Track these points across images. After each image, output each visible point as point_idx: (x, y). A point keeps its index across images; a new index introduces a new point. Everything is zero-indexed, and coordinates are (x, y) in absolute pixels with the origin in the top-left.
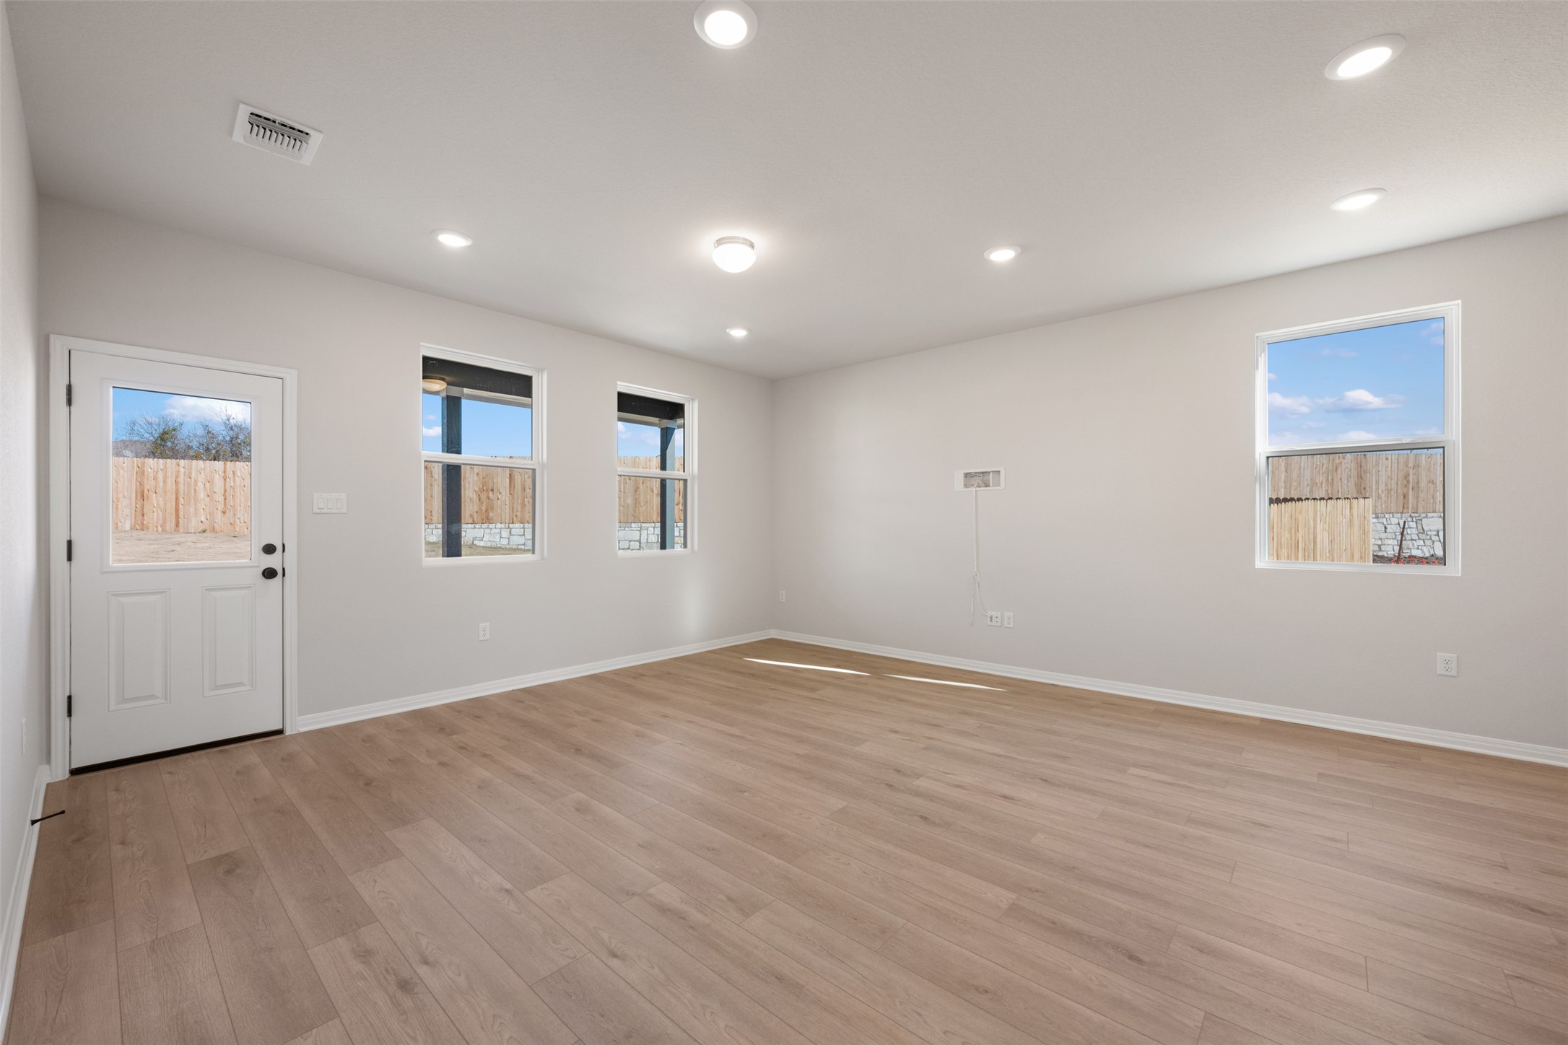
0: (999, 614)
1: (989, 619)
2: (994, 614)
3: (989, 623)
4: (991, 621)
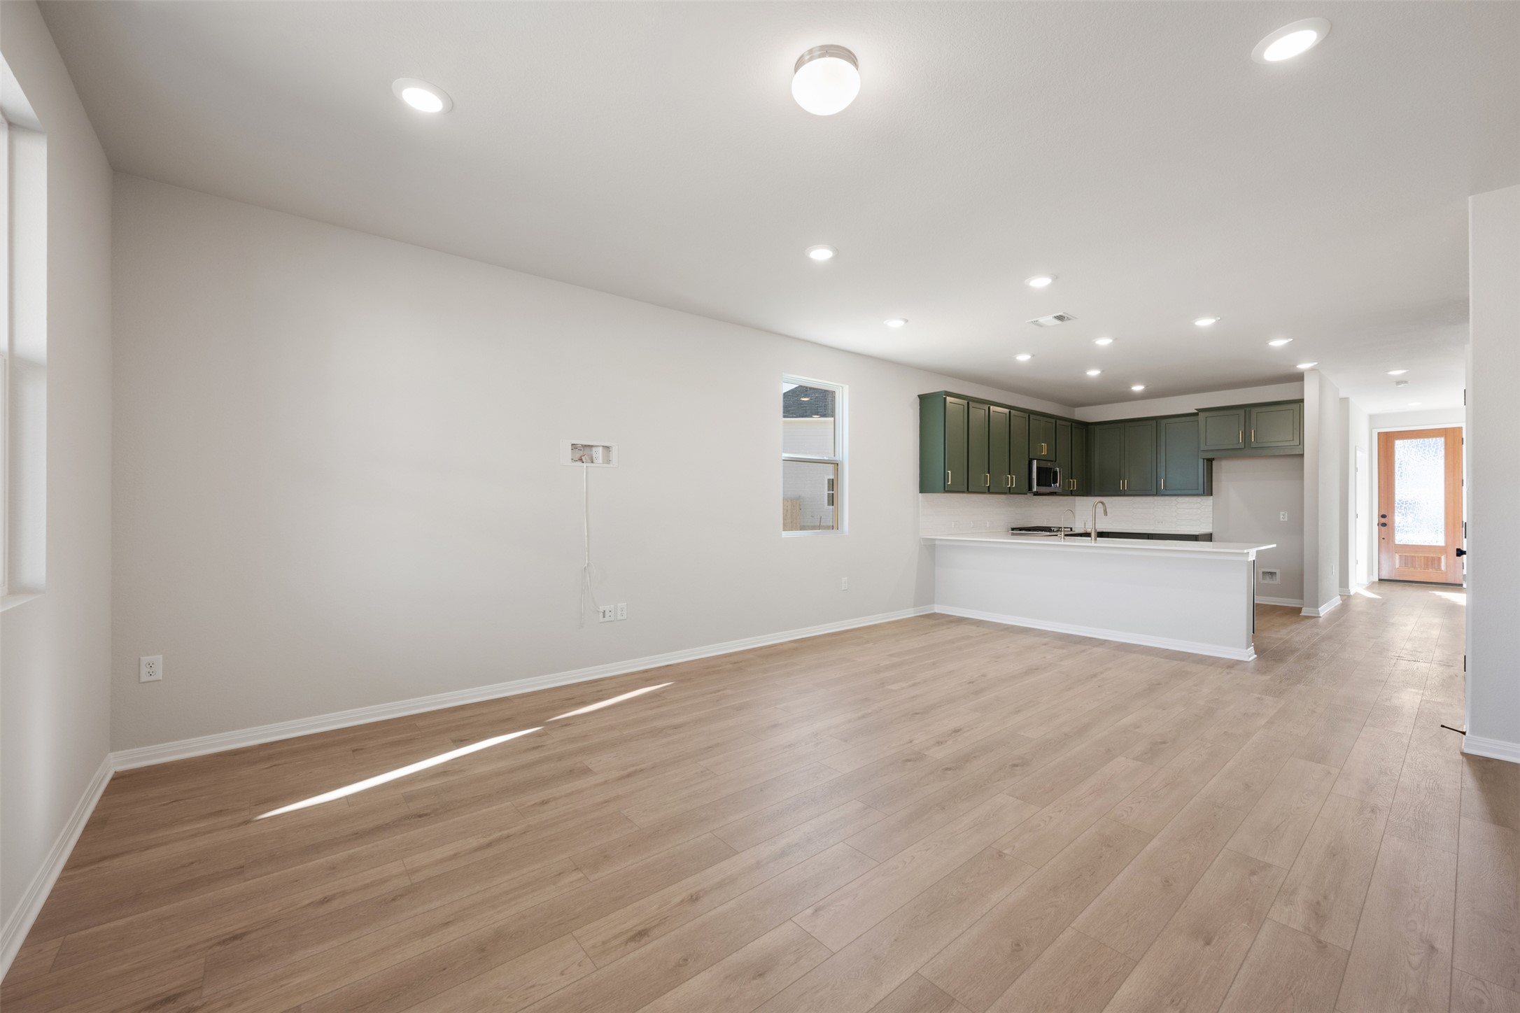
0: (612, 606)
1: (601, 615)
2: (607, 608)
3: (602, 619)
4: (604, 617)
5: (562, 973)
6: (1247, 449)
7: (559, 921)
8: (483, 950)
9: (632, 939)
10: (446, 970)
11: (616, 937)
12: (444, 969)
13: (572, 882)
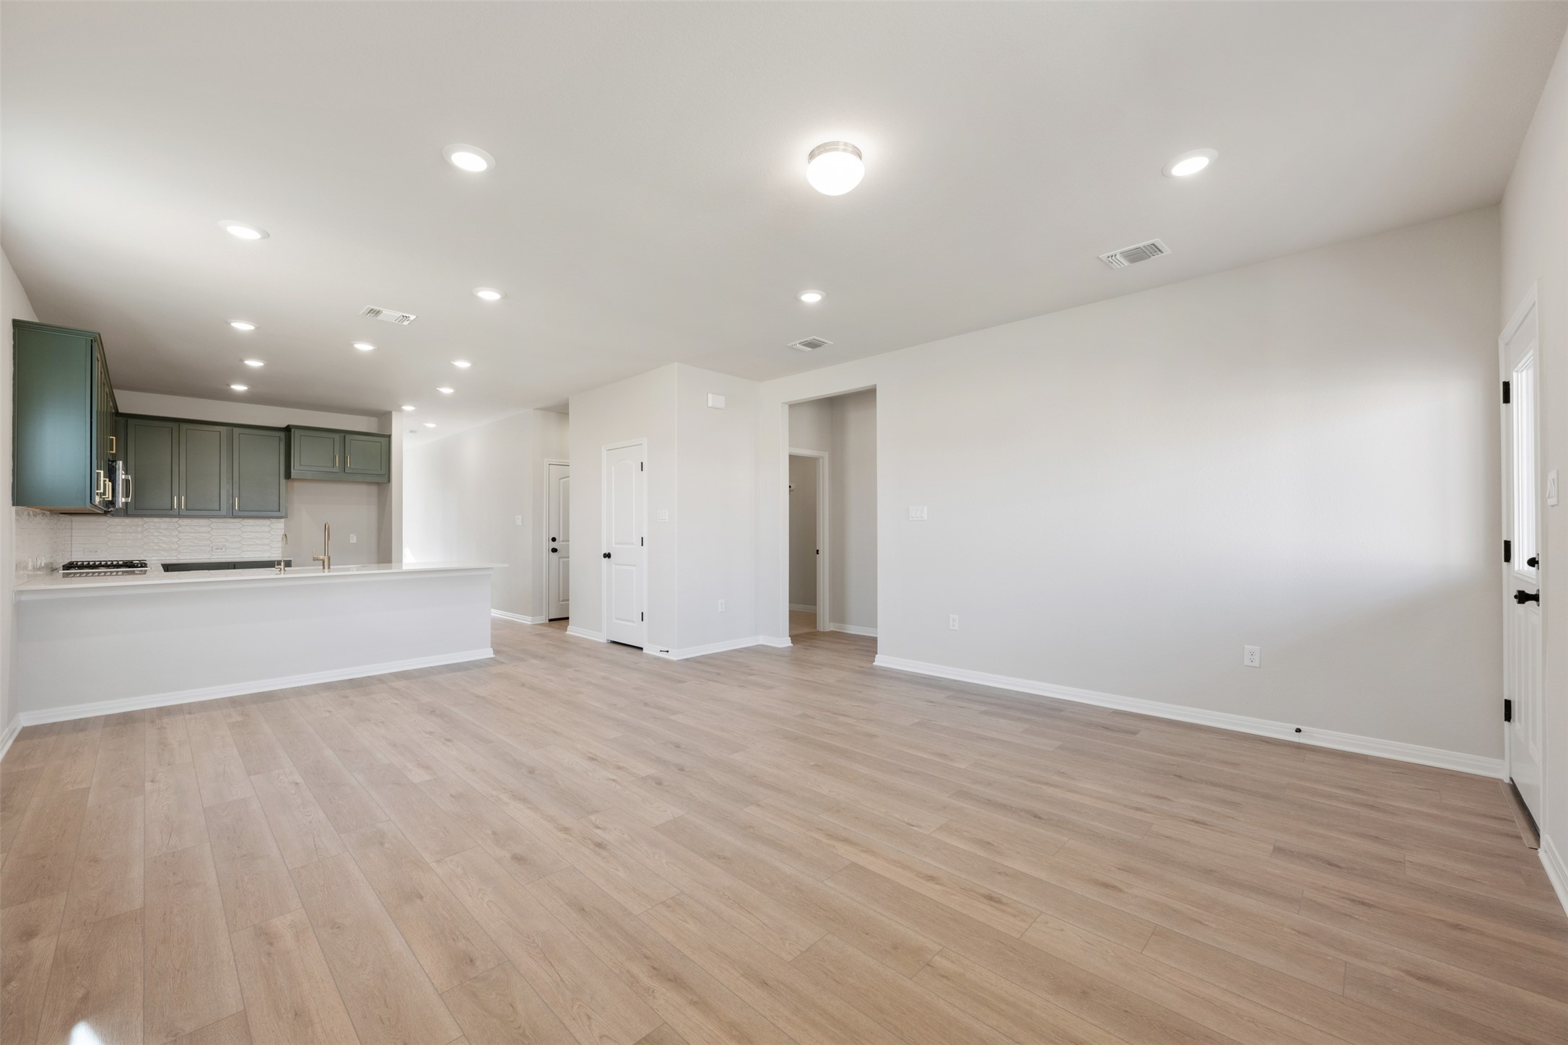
5: (1062, 930)
6: (342, 474)
7: (1011, 951)
8: (1084, 993)
9: (999, 902)
10: (1125, 1009)
11: (1004, 911)
12: (1126, 1011)
13: (953, 962)
